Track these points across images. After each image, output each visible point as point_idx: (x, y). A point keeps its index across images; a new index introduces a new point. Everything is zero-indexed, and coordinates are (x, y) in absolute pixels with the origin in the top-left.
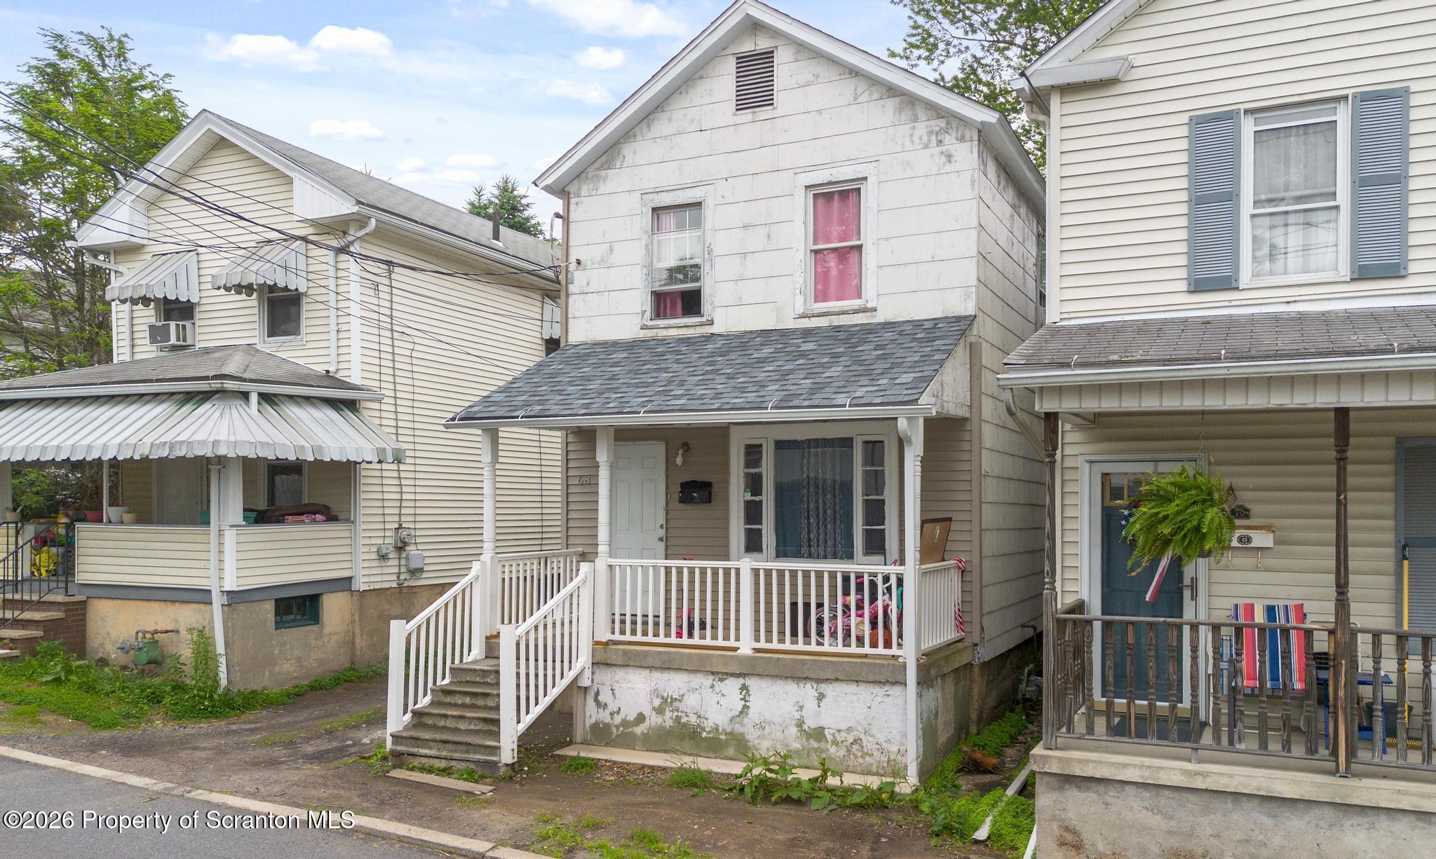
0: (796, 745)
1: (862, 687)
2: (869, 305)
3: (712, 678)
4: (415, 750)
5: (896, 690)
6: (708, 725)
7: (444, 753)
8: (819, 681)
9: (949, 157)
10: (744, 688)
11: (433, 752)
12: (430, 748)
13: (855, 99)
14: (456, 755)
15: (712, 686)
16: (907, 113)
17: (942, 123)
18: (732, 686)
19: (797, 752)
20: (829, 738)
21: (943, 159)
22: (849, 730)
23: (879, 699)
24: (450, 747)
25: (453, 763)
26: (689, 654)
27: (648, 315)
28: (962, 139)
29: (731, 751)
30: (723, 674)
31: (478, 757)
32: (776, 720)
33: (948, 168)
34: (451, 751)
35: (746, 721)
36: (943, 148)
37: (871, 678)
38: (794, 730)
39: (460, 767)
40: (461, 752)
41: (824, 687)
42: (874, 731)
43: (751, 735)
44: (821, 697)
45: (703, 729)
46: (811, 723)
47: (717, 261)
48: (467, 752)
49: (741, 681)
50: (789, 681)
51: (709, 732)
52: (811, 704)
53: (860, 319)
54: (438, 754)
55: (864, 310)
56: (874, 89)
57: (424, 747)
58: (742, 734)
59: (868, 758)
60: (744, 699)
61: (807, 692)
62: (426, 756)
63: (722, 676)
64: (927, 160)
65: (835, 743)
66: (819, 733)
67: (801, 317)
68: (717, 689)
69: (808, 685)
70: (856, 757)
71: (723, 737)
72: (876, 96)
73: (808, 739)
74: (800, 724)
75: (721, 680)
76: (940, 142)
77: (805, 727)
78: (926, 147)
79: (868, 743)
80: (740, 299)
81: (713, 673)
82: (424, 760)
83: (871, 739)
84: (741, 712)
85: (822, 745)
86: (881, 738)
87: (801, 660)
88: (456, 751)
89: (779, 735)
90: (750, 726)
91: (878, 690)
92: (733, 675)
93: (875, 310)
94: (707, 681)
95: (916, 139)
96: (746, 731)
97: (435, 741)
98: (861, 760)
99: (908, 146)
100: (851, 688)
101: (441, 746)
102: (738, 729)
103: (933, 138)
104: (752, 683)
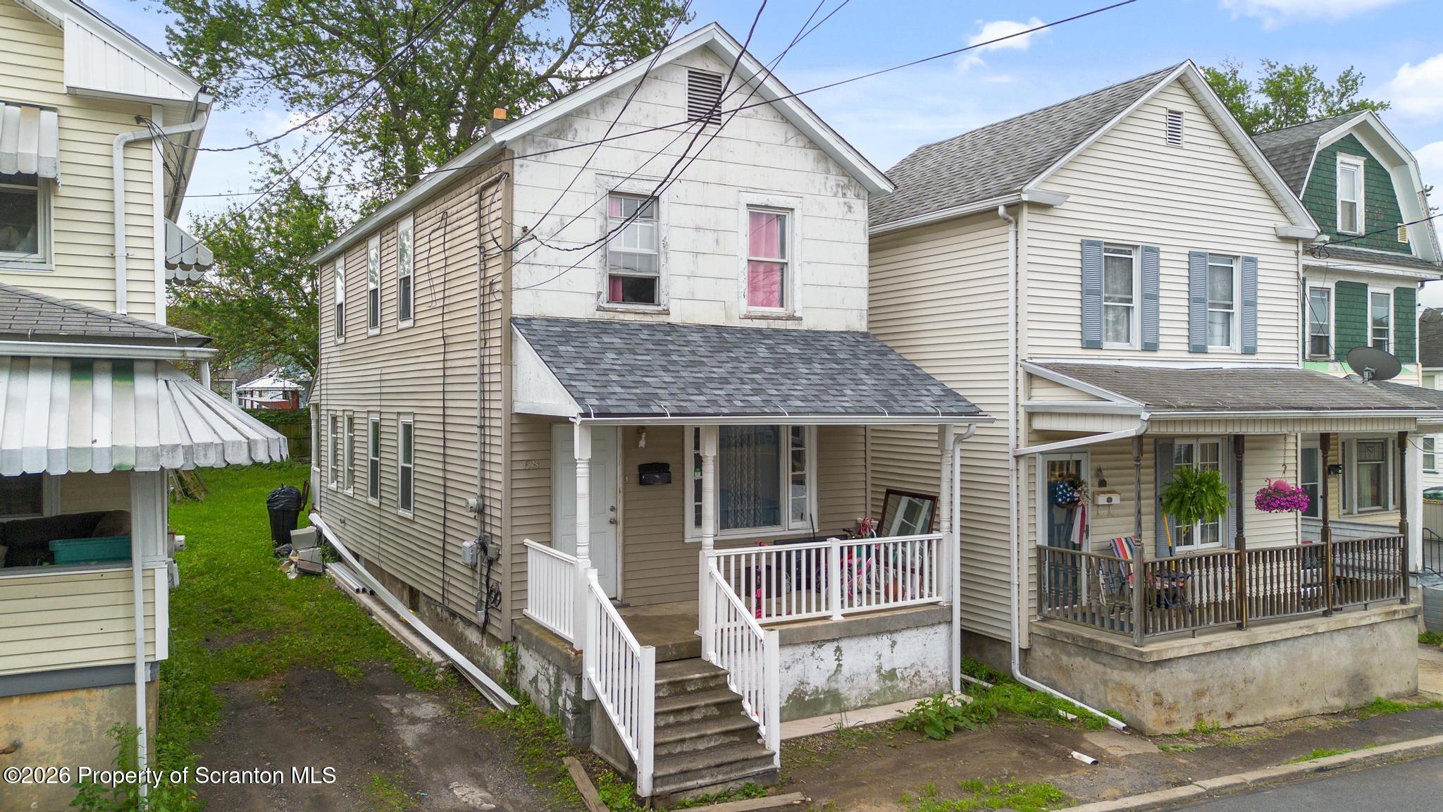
0: (877, 688)
1: (920, 630)
2: (797, 315)
3: (812, 646)
4: (683, 785)
5: (942, 629)
6: (810, 689)
7: (720, 778)
8: (891, 632)
9: (850, 207)
10: (838, 649)
11: (707, 780)
12: (702, 777)
13: (786, 142)
14: (732, 776)
15: (813, 654)
16: (822, 166)
17: (845, 180)
18: (828, 651)
19: (877, 693)
20: (899, 675)
21: (846, 208)
22: (912, 665)
23: (931, 637)
24: (725, 769)
25: (731, 784)
26: (799, 630)
27: (605, 296)
28: (858, 196)
29: (828, 707)
30: (821, 641)
31: (756, 770)
32: (862, 671)
33: (849, 216)
34: (727, 773)
35: (840, 677)
36: (846, 200)
37: (930, 622)
38: (874, 676)
39: (738, 786)
40: (737, 770)
41: (896, 636)
42: (928, 663)
43: (843, 687)
44: (894, 643)
45: (806, 694)
46: (887, 667)
47: (671, 255)
48: (743, 769)
49: (835, 644)
50: (871, 637)
51: (810, 696)
52: (886, 651)
53: (791, 325)
54: (713, 780)
55: (792, 318)
56: (799, 137)
57: (696, 778)
58: (837, 689)
59: (924, 685)
60: (838, 659)
61: (885, 640)
62: (701, 787)
63: (820, 643)
64: (835, 206)
65: (903, 679)
66: (892, 674)
67: (747, 318)
68: (817, 655)
69: (885, 637)
70: (916, 686)
71: (822, 696)
72: (801, 144)
73: (884, 681)
74: (878, 671)
75: (820, 647)
76: (844, 195)
77: (883, 672)
78: (835, 195)
79: (924, 674)
80: (693, 294)
81: (813, 642)
82: (696, 793)
83: (925, 669)
84: (836, 671)
85: (894, 683)
86: (932, 667)
87: (884, 618)
88: (731, 772)
89: (864, 683)
90: (843, 681)
91: (930, 631)
92: (828, 641)
93: (801, 319)
94: (807, 650)
95: (828, 187)
96: (840, 686)
97: (709, 767)
98: (919, 688)
99: (823, 192)
100: (914, 632)
101: (715, 771)
102: (834, 685)
103: (840, 190)
104: (844, 644)
